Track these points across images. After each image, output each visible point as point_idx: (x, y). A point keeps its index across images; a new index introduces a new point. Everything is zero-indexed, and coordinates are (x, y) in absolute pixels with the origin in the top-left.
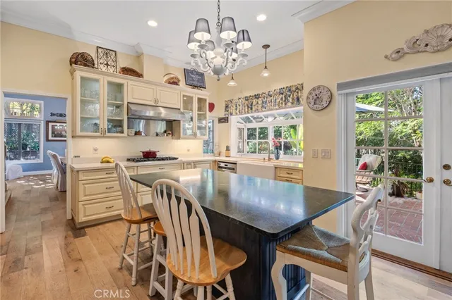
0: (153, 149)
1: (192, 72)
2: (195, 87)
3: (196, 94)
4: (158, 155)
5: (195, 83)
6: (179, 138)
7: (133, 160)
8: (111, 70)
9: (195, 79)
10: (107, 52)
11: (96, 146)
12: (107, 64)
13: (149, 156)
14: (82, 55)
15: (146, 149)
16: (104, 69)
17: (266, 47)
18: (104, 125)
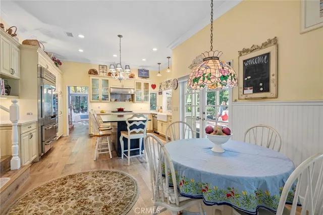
0: (122, 108)
1: (142, 70)
2: (143, 77)
3: (143, 81)
4: (124, 110)
5: (143, 76)
6: (134, 102)
7: (113, 112)
8: (105, 74)
9: (144, 73)
10: (103, 67)
11: (99, 106)
12: (103, 72)
13: (121, 110)
14: (93, 70)
15: (119, 108)
16: (101, 74)
17: (169, 58)
18: (101, 97)
